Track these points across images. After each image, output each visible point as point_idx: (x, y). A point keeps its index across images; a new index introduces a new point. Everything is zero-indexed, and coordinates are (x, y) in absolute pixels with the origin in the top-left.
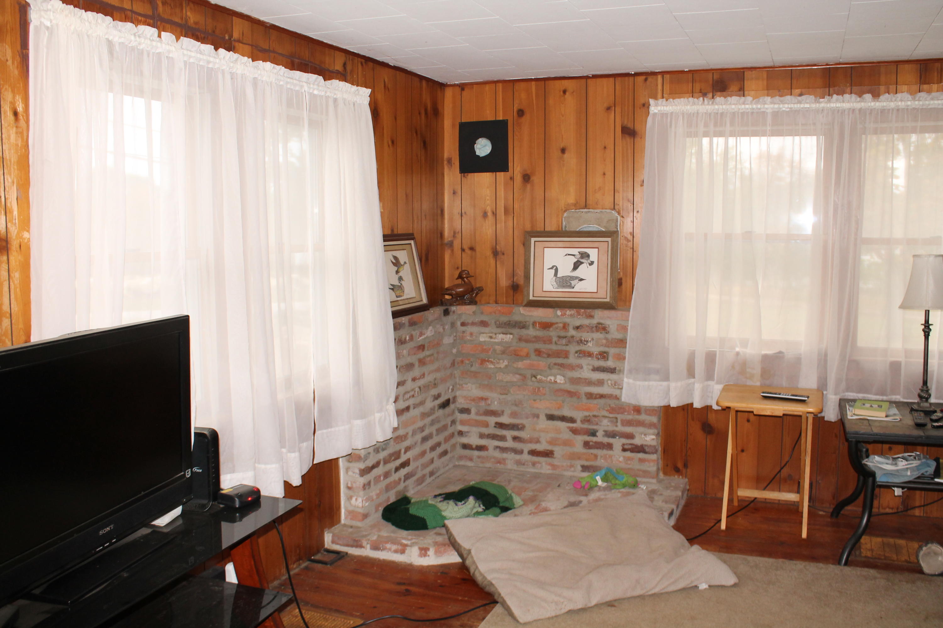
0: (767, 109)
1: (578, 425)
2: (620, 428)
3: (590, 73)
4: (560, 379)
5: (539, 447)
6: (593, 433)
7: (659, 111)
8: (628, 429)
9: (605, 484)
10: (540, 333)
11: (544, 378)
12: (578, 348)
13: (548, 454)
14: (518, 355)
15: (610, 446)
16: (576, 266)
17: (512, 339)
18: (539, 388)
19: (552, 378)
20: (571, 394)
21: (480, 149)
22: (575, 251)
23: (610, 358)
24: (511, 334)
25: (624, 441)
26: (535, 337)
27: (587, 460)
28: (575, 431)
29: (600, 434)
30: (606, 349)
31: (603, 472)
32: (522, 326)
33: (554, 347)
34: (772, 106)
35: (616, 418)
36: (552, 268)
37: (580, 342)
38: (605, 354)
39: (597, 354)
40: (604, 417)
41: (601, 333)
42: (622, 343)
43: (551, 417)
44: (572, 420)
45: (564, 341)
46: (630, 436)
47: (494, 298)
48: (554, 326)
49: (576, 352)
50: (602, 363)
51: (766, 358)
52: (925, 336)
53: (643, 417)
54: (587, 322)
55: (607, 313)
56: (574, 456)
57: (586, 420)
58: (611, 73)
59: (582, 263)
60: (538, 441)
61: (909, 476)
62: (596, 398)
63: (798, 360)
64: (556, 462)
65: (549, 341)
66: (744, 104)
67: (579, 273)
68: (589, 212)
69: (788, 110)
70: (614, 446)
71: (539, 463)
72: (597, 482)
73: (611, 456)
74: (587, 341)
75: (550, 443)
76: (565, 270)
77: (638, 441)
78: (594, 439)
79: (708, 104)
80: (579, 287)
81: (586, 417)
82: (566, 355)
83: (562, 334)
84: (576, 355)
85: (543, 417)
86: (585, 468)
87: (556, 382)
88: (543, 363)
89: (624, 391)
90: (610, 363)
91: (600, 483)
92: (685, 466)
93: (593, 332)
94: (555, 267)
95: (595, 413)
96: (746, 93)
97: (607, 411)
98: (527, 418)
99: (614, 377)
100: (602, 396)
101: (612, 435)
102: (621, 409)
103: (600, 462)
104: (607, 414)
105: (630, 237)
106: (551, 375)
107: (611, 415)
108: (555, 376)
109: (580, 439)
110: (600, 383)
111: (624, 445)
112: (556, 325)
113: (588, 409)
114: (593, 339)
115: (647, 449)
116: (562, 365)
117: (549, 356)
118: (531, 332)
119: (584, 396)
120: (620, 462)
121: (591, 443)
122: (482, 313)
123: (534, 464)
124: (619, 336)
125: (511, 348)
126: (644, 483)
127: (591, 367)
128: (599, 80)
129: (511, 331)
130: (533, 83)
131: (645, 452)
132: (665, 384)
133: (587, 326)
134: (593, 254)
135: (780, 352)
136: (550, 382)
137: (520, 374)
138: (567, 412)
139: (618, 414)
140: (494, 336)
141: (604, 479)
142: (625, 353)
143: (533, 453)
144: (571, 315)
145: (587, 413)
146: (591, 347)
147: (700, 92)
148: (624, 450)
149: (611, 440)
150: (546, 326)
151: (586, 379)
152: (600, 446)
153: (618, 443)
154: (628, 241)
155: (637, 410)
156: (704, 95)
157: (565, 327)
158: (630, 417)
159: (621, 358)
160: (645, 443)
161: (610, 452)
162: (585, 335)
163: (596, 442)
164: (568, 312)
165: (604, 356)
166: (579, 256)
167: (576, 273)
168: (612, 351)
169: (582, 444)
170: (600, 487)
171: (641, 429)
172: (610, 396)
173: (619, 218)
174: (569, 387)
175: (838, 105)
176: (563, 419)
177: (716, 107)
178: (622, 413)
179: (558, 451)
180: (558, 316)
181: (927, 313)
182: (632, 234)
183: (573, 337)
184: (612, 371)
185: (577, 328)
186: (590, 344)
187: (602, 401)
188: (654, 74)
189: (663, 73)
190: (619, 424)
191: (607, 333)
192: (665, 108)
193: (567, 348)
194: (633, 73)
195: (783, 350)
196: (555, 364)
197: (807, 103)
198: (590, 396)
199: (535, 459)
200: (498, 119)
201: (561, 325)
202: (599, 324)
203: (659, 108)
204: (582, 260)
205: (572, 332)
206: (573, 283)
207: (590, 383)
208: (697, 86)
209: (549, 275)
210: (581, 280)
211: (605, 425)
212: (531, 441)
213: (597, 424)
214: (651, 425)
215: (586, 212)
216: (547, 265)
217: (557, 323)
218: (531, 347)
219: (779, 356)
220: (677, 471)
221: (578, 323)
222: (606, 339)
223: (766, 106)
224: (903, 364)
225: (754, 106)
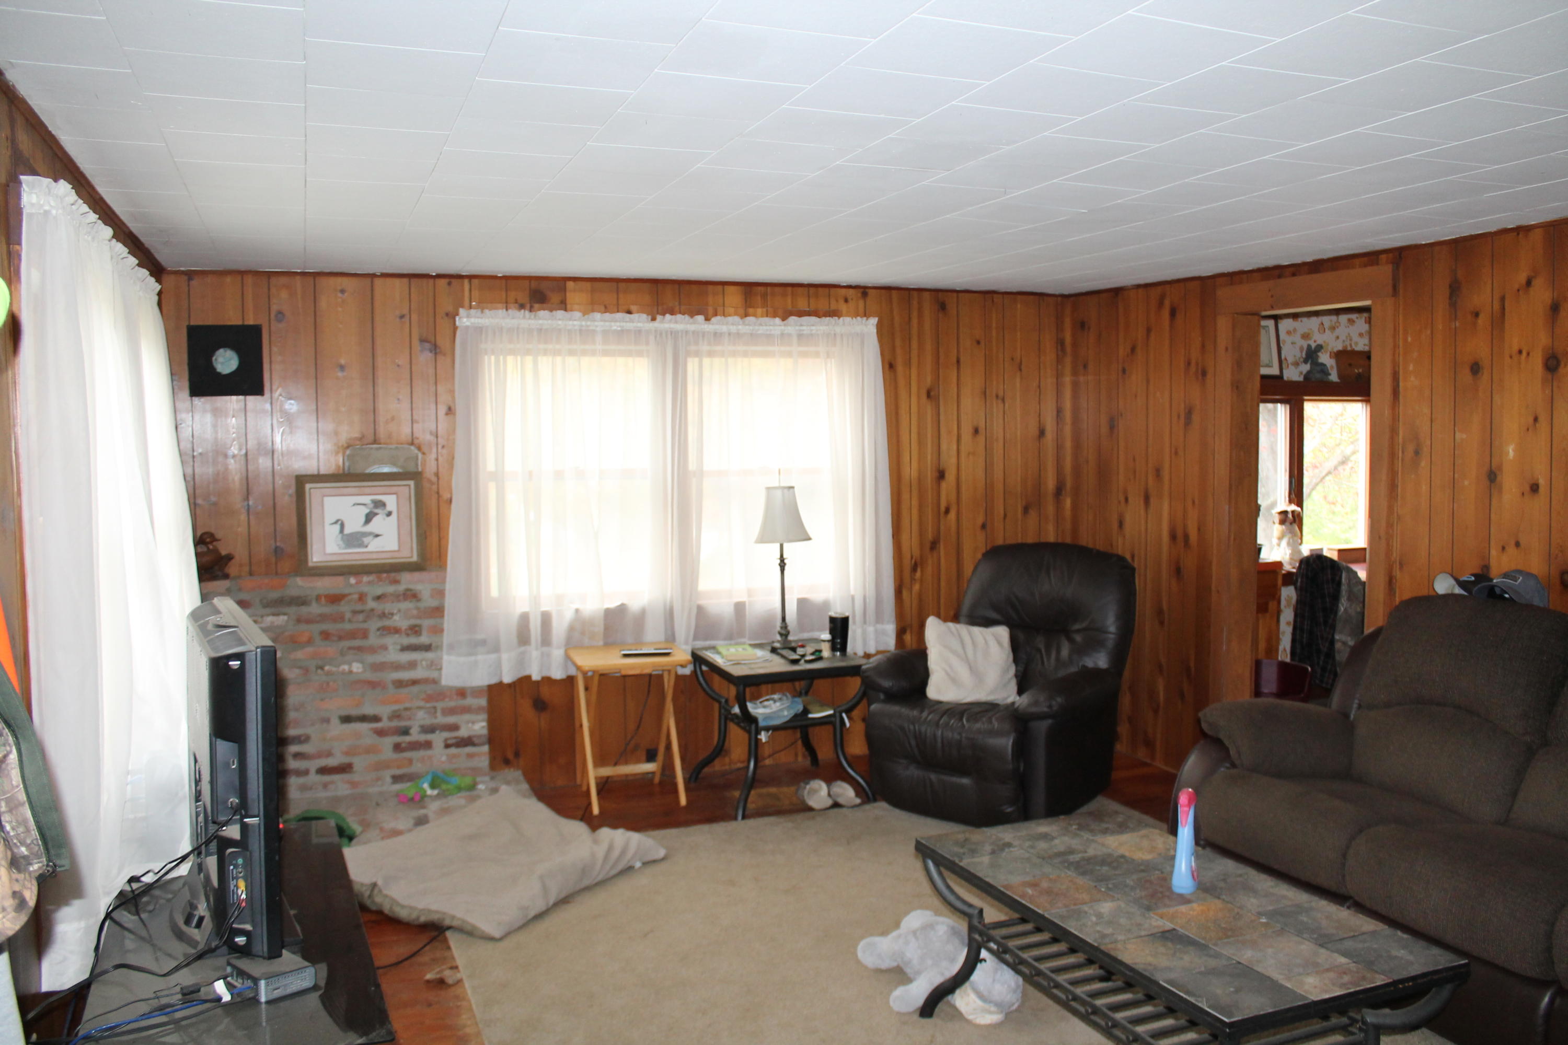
0: (597, 326)
1: (383, 724)
2: (441, 719)
3: (378, 270)
4: (357, 667)
5: (332, 762)
6: (406, 732)
7: (472, 323)
8: (451, 720)
9: (435, 792)
10: (328, 609)
11: (334, 669)
12: (380, 624)
13: (344, 769)
14: (296, 642)
15: (428, 745)
16: (369, 518)
17: (287, 621)
18: (328, 683)
19: (346, 667)
20: (373, 685)
21: (222, 363)
22: (367, 499)
23: (424, 633)
24: (285, 614)
25: (446, 735)
26: (320, 615)
27: (399, 767)
28: (381, 733)
29: (415, 731)
30: (418, 622)
31: (429, 778)
32: (301, 601)
33: (347, 626)
34: (602, 323)
35: (435, 708)
36: (336, 522)
37: (383, 615)
38: (417, 629)
39: (406, 630)
40: (420, 708)
41: (411, 602)
42: (438, 611)
43: (347, 719)
44: (376, 719)
45: (361, 617)
46: (455, 727)
47: (246, 569)
48: (346, 599)
49: (378, 630)
50: (413, 640)
51: (608, 612)
52: (781, 570)
53: (470, 701)
54: (391, 589)
55: (417, 575)
56: (381, 766)
57: (396, 716)
58: (405, 272)
59: (376, 514)
60: (329, 754)
61: (787, 716)
62: (407, 686)
63: (643, 613)
64: (355, 777)
65: (340, 618)
66: (570, 320)
67: (373, 527)
68: (380, 448)
69: (619, 329)
70: (434, 744)
71: (332, 782)
72: (425, 791)
73: (430, 757)
74: (392, 614)
75: (347, 753)
76: (355, 524)
77: (463, 733)
78: (407, 739)
79: (530, 318)
80: (374, 546)
81: (395, 711)
82: (365, 635)
83: (359, 607)
84: (378, 633)
85: (335, 721)
86: (396, 779)
87: (351, 672)
88: (331, 649)
89: (444, 672)
90: (424, 639)
91: (429, 792)
92: (517, 754)
93: (399, 601)
94: (340, 522)
95: (407, 705)
96: (568, 306)
97: (423, 699)
98: (313, 725)
99: (430, 655)
100: (414, 682)
101: (431, 729)
102: (441, 694)
103: (417, 767)
104: (422, 704)
105: (434, 479)
106: (344, 663)
107: (428, 705)
108: (350, 664)
109: (389, 741)
110: (412, 665)
111: (446, 740)
112: (350, 597)
113: (397, 702)
114: (399, 611)
115: (476, 741)
116: (359, 649)
117: (340, 638)
118: (315, 609)
119: (390, 686)
120: (443, 762)
121: (403, 745)
122: (240, 590)
123: (325, 786)
124: (434, 603)
125: (287, 634)
126: (482, 782)
127: (399, 647)
128: (389, 281)
129: (287, 610)
130: (298, 278)
131: (473, 744)
132: (493, 656)
133: (391, 595)
134: (391, 502)
135: (623, 605)
136: (343, 673)
137: (300, 668)
138: (368, 710)
139: (437, 701)
140: (260, 619)
141: (433, 786)
142: (442, 624)
143: (323, 771)
144: (369, 583)
145: (395, 707)
146: (398, 621)
147: (516, 303)
148: (447, 746)
149: (429, 737)
150: (335, 599)
151: (392, 663)
152: (415, 746)
153: (438, 739)
154: (432, 483)
155: (461, 693)
156: (522, 307)
157: (362, 597)
158: (452, 704)
159: (438, 630)
160: (472, 733)
161: (429, 753)
162: (388, 607)
163: (410, 743)
164: (365, 579)
165: (415, 630)
166: (372, 506)
167: (370, 528)
168: (426, 623)
169: (391, 747)
170: (431, 796)
171: (467, 717)
172: (426, 681)
173: (420, 456)
174: (369, 676)
175: (672, 326)
176: (363, 719)
177: (541, 322)
178: (443, 700)
179: (359, 763)
180: (351, 585)
181: (782, 546)
182: (437, 475)
183: (372, 610)
184: (427, 648)
185: (378, 598)
186: (396, 618)
187: (415, 689)
188: (460, 277)
189: (471, 277)
190: (439, 714)
191: (419, 600)
192: (480, 321)
193: (365, 626)
194: (434, 274)
195: (625, 602)
196: (350, 648)
197: (640, 322)
198: (399, 684)
199: (327, 778)
200: (246, 323)
201: (356, 596)
202: (408, 590)
203: (473, 320)
204: (376, 511)
205: (371, 604)
206: (366, 540)
207: (397, 667)
208: (512, 295)
209: (332, 532)
210: (377, 536)
211: (422, 718)
212: (319, 755)
213: (410, 719)
214: (479, 710)
215: (377, 449)
216: (329, 517)
217: (350, 594)
218: (316, 628)
219: (621, 610)
220: (507, 762)
221: (379, 591)
222: (418, 608)
223: (596, 323)
224: (747, 604)
225: (584, 323)
